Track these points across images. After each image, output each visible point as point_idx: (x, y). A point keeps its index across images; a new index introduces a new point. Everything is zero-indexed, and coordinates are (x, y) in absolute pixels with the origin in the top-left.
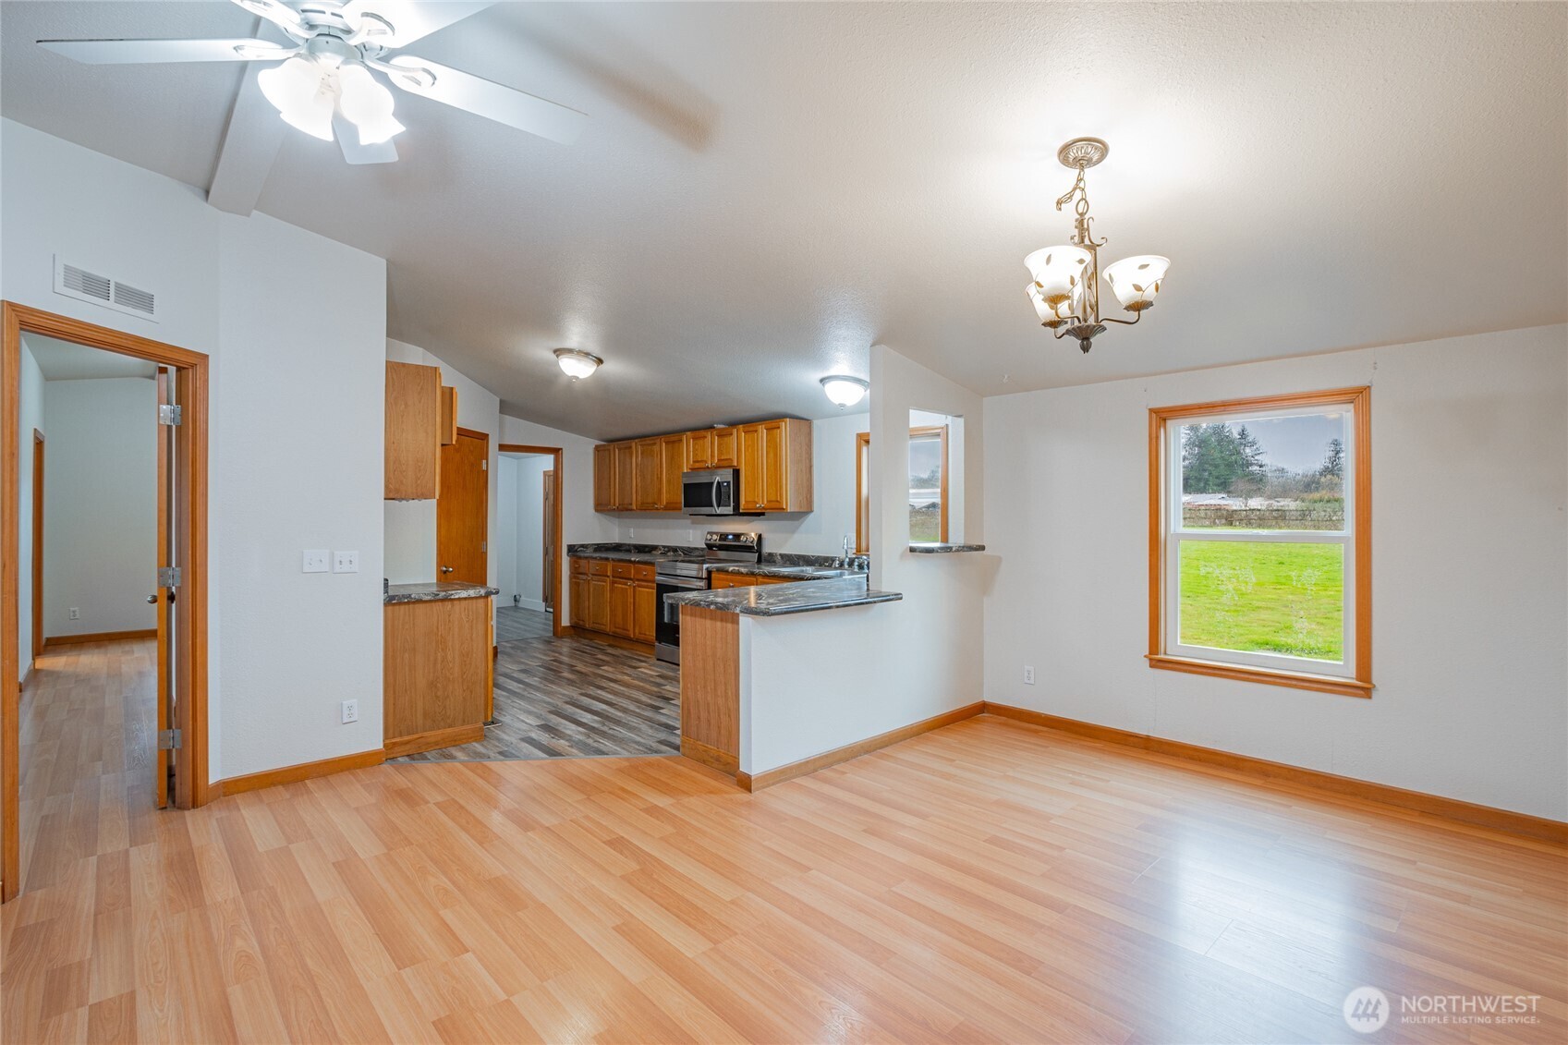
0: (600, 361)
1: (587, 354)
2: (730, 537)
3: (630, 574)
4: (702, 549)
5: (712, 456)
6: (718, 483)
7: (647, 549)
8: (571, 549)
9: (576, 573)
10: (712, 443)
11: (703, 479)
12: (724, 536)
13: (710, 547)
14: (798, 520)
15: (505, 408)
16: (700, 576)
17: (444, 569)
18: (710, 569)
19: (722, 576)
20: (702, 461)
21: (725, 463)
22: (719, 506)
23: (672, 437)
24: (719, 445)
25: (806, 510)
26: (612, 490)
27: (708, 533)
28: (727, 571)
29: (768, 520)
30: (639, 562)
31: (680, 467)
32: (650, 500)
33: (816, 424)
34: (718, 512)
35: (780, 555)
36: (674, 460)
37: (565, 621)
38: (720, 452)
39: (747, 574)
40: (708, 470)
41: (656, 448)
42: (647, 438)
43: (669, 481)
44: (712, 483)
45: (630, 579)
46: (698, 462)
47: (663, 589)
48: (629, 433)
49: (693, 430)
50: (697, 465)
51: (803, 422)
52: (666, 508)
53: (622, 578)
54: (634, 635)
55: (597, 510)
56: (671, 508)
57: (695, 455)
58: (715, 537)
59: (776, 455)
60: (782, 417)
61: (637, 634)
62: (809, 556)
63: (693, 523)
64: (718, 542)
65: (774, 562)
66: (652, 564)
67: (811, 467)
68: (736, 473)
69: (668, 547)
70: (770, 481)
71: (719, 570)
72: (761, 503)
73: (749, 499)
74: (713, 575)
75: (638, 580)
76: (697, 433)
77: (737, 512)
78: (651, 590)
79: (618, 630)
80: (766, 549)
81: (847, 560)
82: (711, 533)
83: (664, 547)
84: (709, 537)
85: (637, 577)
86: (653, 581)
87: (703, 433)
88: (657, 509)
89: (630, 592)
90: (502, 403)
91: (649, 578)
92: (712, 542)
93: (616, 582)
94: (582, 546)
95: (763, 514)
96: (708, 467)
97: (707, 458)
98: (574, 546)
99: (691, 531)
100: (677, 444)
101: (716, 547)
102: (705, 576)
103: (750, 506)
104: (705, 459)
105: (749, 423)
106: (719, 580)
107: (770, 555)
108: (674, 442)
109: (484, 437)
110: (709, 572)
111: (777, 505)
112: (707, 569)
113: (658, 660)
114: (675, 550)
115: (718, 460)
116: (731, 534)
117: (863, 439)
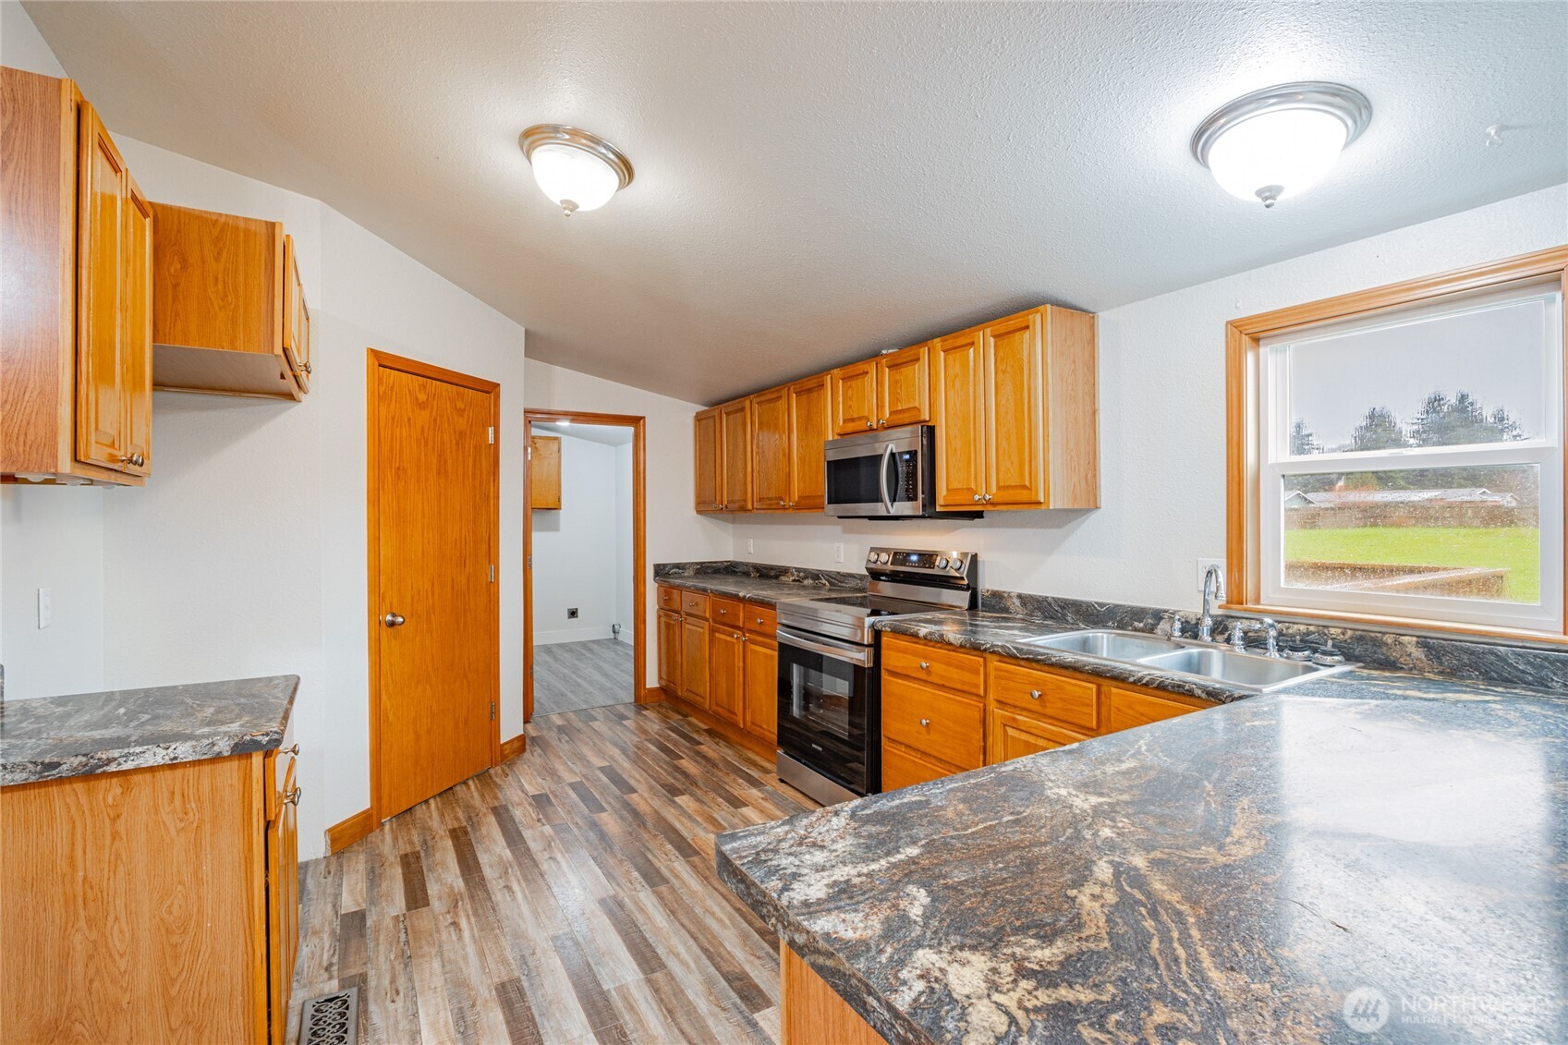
0: (626, 169)
1: (594, 141)
2: (914, 558)
3: (737, 617)
4: (862, 577)
5: (880, 406)
6: (893, 455)
7: (772, 573)
8: (661, 571)
9: (667, 608)
10: (879, 383)
11: (862, 452)
12: (901, 557)
13: (875, 575)
14: (1059, 526)
15: (537, 346)
16: (857, 639)
17: (389, 618)
18: (879, 627)
19: (903, 644)
20: (860, 418)
21: (906, 418)
22: (893, 500)
23: (806, 383)
24: (893, 384)
25: (1086, 503)
26: (718, 479)
27: (873, 549)
28: (915, 636)
29: (991, 525)
30: (752, 601)
31: (820, 432)
32: (773, 494)
33: (1102, 317)
34: (893, 512)
35: (1020, 596)
36: (810, 424)
37: (652, 681)
38: (895, 398)
39: (961, 646)
40: (870, 434)
41: (782, 404)
42: (768, 392)
43: (802, 460)
44: (878, 458)
45: (738, 628)
46: (853, 420)
47: (788, 655)
48: (741, 384)
49: (842, 365)
50: (851, 427)
51: (1079, 314)
52: (799, 507)
53: (724, 624)
54: (744, 724)
55: (699, 512)
56: (807, 505)
57: (847, 408)
58: (884, 557)
59: (1018, 388)
60: (1030, 305)
61: (749, 724)
62: (1089, 605)
63: (845, 531)
64: (890, 567)
65: (1006, 610)
66: (770, 606)
67: (1094, 412)
68: (930, 432)
69: (804, 570)
70: (1004, 444)
71: (898, 631)
72: (984, 492)
73: (955, 485)
74: (884, 639)
75: (751, 631)
76: (851, 370)
77: (931, 512)
78: (769, 652)
79: (720, 710)
80: (987, 584)
81: (1208, 622)
82: (878, 551)
83: (798, 570)
84: (873, 557)
85: (747, 626)
86: (774, 637)
87: (861, 367)
88: (784, 508)
89: (738, 649)
90: (529, 335)
91: (768, 629)
92: (879, 566)
93: (718, 631)
94: (677, 566)
95: (979, 515)
96: (871, 429)
97: (870, 410)
98: (665, 565)
99: (842, 545)
100: (815, 394)
101: (883, 574)
102: (867, 639)
103: (959, 498)
104: (866, 414)
105: (955, 333)
106: (899, 650)
107: (997, 595)
108: (810, 390)
109: (490, 389)
110: (877, 634)
111: (1024, 495)
112: (873, 626)
113: (782, 781)
114: (815, 576)
115: (891, 413)
116: (914, 553)
117: (1246, 332)
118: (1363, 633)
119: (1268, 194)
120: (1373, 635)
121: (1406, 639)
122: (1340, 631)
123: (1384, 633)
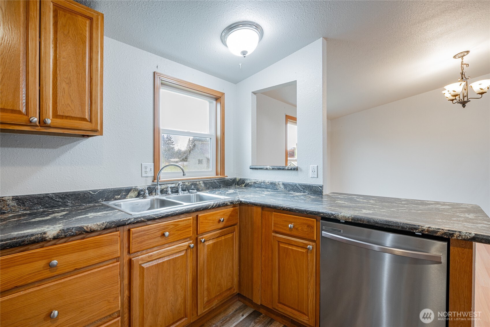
117: (161, 79)
118: (193, 182)
119: (244, 53)
120: (195, 182)
121: (201, 182)
122: (188, 183)
123: (197, 182)
